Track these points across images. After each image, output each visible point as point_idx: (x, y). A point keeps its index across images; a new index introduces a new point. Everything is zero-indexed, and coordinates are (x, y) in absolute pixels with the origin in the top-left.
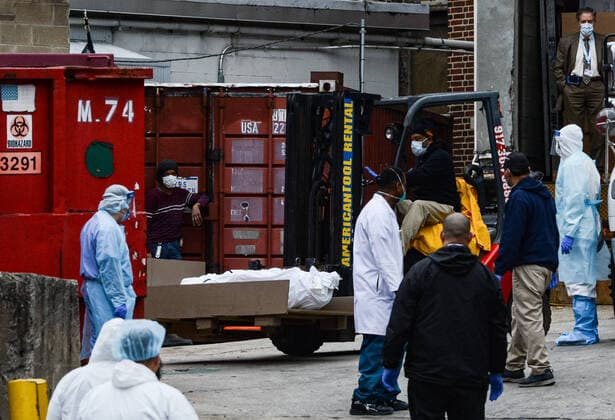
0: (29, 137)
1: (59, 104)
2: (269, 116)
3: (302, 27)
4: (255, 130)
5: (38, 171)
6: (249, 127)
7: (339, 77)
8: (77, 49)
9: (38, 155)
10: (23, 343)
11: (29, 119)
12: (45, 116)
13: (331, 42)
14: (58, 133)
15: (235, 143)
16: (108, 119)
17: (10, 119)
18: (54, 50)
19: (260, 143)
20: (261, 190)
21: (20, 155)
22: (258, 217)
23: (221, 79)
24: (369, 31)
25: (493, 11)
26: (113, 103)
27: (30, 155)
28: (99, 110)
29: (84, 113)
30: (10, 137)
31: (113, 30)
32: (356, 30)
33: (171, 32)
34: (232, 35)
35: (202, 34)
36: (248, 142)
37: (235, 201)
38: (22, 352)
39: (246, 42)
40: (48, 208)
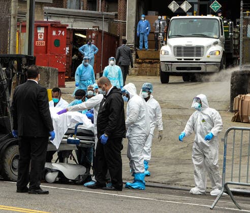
0: (43, 38)
1: (49, 31)
3: (89, 17)
5: (44, 45)
7: (99, 27)
8: (45, 20)
9: (44, 42)
11: (43, 34)
12: (46, 34)
13: (95, 20)
14: (49, 37)
16: (59, 35)
17: (39, 34)
18: (41, 20)
21: (41, 42)
23: (72, 27)
24: (105, 18)
25: (131, 15)
26: (60, 31)
28: (57, 33)
29: (54, 33)
30: (39, 38)
31: (50, 16)
32: (102, 18)
33: (62, 17)
34: (75, 18)
35: (69, 18)
38: (48, 83)
39: (77, 20)
40: (46, 53)
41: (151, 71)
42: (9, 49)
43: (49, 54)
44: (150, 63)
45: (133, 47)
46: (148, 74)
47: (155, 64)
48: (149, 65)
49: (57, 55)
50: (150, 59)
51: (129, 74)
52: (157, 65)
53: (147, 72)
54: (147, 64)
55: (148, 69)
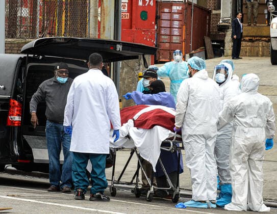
0: (126, 9)
1: (134, 1)
2: (172, 8)
4: (168, 11)
5: (128, 18)
6: (166, 10)
9: (128, 14)
10: (140, 63)
11: (126, 4)
12: (131, 3)
14: (134, 8)
15: (163, 14)
16: (146, 5)
17: (122, 4)
19: (169, 14)
20: (169, 26)
21: (124, 14)
22: (168, 33)
26: (148, 1)
27: (126, 14)
28: (144, 3)
29: (140, 3)
30: (122, 9)
36: (166, 14)
37: (163, 29)
40: (131, 28)
41: (251, 51)
42: (89, 20)
43: (134, 29)
44: (250, 41)
45: (230, 21)
46: (247, 54)
47: (256, 42)
48: (249, 44)
49: (144, 31)
50: (250, 36)
51: (225, 54)
52: (259, 44)
53: (246, 52)
54: (246, 43)
55: (248, 48)
